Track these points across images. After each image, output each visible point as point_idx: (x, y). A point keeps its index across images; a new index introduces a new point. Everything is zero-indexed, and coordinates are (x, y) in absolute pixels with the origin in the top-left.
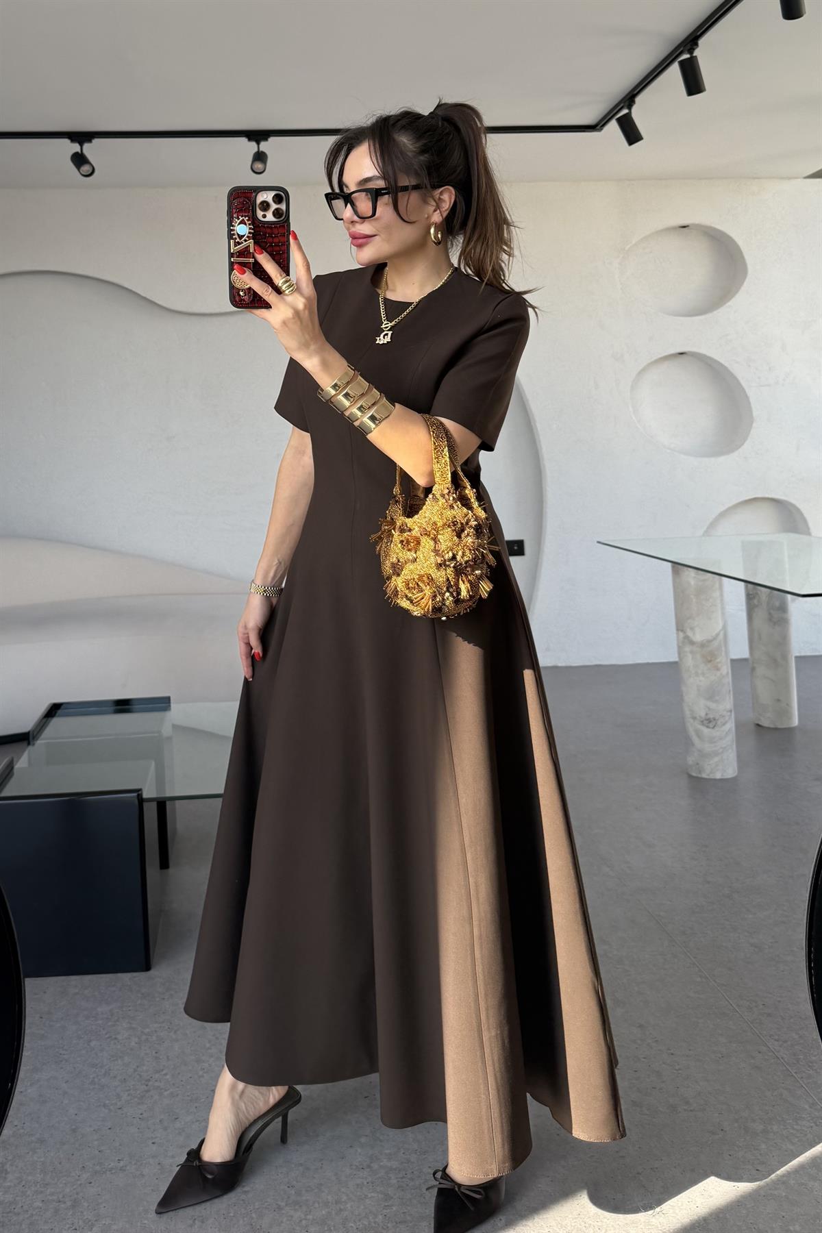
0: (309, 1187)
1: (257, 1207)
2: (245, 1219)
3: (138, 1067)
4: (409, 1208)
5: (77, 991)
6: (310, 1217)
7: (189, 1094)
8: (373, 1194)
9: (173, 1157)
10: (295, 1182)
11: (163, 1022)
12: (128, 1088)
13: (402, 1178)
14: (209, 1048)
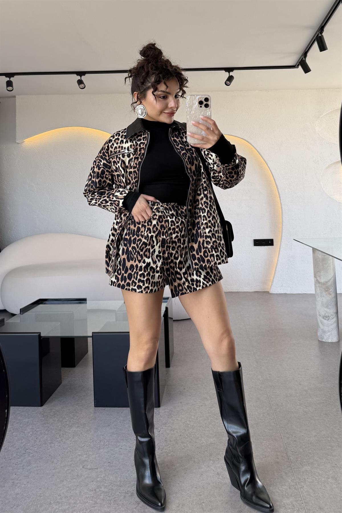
0: (66, 496)
1: (42, 502)
2: (35, 507)
3: (26, 444)
4: (102, 508)
5: (19, 412)
6: (60, 508)
7: (40, 456)
8: (90, 501)
9: (20, 480)
10: (62, 494)
11: (46, 427)
12: (18, 452)
13: (106, 496)
14: (58, 438)
